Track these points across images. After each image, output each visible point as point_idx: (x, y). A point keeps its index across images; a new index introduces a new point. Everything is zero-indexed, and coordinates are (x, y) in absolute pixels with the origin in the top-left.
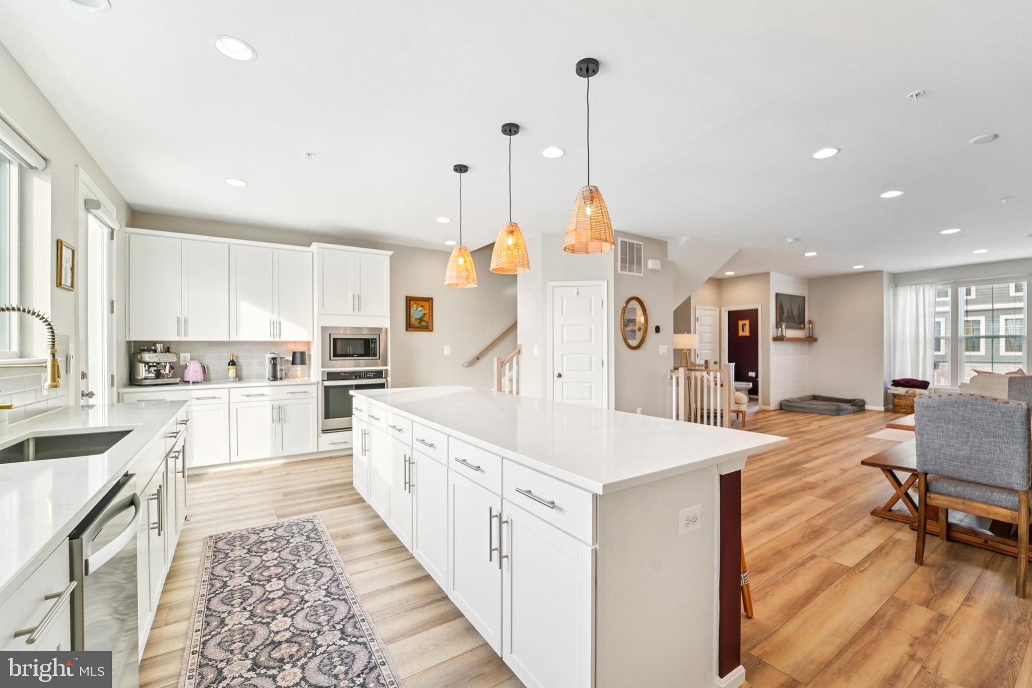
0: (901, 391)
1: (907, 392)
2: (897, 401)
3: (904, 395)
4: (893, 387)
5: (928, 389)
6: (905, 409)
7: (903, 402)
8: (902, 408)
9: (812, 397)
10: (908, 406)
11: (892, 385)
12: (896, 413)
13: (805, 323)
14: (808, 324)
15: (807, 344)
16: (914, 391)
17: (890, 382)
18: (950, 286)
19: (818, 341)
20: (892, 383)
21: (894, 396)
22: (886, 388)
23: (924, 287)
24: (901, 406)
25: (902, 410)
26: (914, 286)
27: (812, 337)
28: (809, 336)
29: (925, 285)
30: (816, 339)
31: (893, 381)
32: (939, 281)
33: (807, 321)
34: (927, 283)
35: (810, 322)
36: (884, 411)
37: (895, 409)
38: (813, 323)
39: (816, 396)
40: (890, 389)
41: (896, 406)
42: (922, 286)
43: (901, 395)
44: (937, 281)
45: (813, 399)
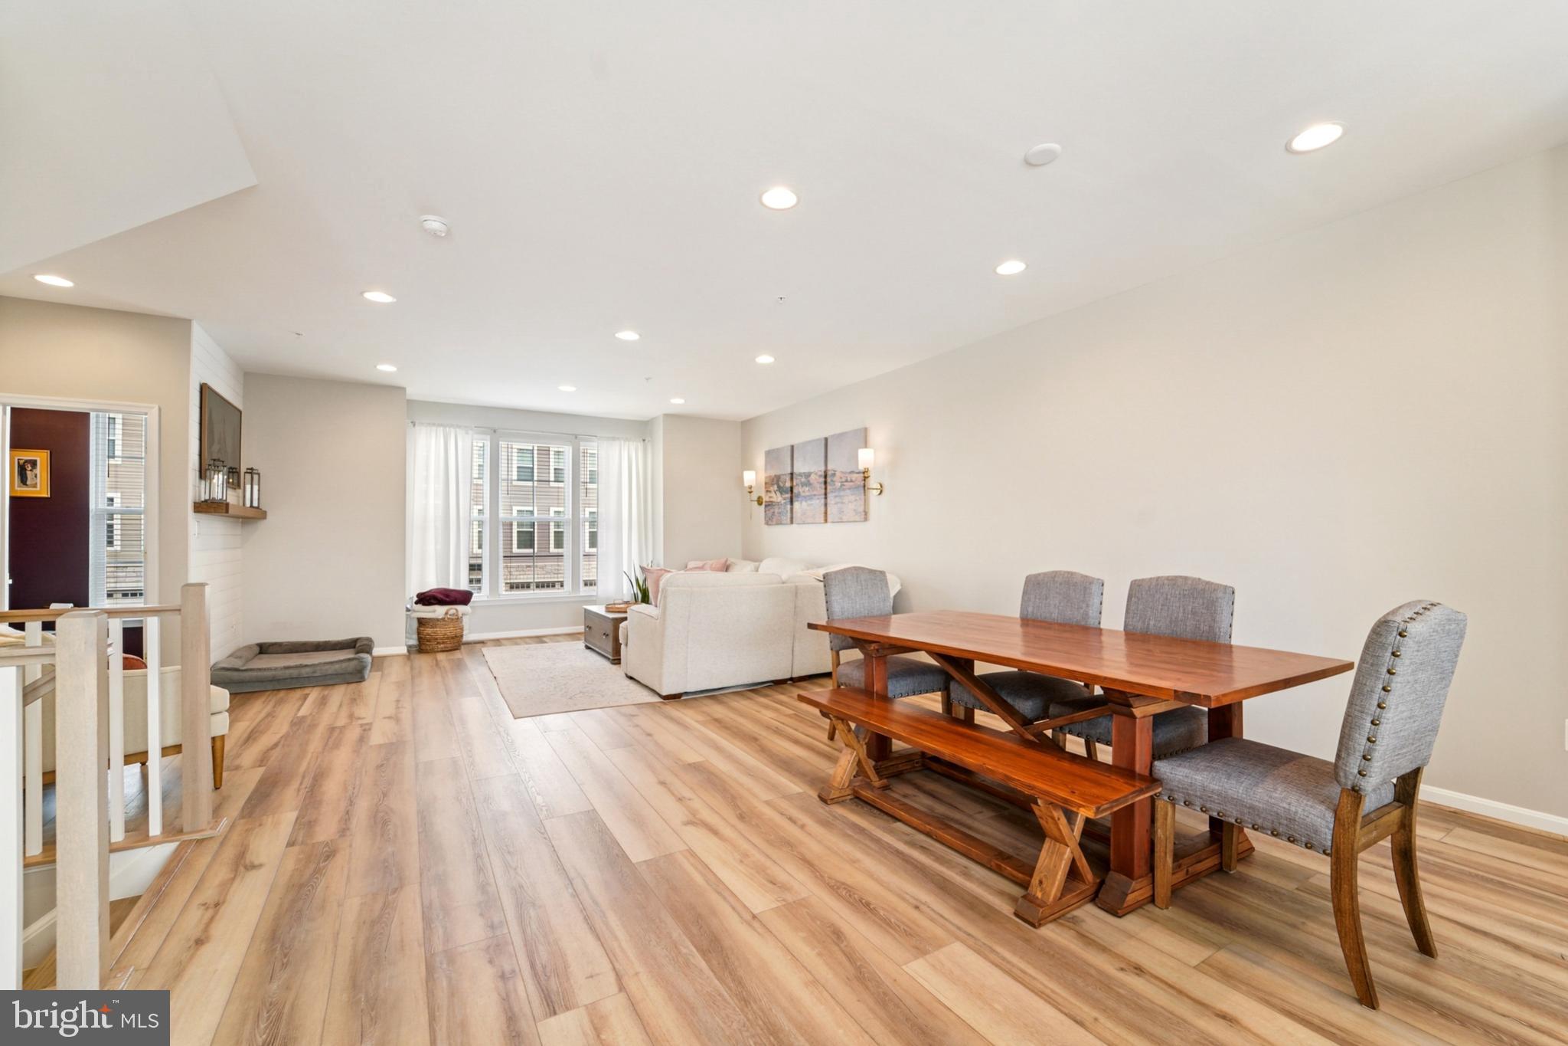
0: (438, 611)
1: (446, 613)
2: (429, 631)
3: (443, 619)
4: (420, 607)
5: (470, 604)
6: (443, 643)
7: (440, 632)
8: (438, 643)
9: (257, 650)
10: (448, 638)
11: (416, 603)
12: (428, 653)
13: (238, 473)
14: (248, 476)
15: (240, 524)
16: (457, 610)
17: (411, 598)
18: (488, 437)
19: (268, 517)
20: (415, 599)
21: (422, 622)
22: (408, 610)
23: (456, 432)
24: (437, 639)
25: (439, 646)
26: (442, 428)
27: (258, 508)
28: (251, 506)
29: (458, 430)
30: (265, 512)
31: (418, 596)
32: (476, 427)
33: (243, 470)
34: (459, 427)
35: (251, 471)
36: (407, 654)
37: (423, 647)
38: (259, 474)
39: (265, 644)
40: (414, 611)
41: (428, 641)
42: (452, 430)
43: (438, 620)
44: (473, 426)
45: (261, 652)
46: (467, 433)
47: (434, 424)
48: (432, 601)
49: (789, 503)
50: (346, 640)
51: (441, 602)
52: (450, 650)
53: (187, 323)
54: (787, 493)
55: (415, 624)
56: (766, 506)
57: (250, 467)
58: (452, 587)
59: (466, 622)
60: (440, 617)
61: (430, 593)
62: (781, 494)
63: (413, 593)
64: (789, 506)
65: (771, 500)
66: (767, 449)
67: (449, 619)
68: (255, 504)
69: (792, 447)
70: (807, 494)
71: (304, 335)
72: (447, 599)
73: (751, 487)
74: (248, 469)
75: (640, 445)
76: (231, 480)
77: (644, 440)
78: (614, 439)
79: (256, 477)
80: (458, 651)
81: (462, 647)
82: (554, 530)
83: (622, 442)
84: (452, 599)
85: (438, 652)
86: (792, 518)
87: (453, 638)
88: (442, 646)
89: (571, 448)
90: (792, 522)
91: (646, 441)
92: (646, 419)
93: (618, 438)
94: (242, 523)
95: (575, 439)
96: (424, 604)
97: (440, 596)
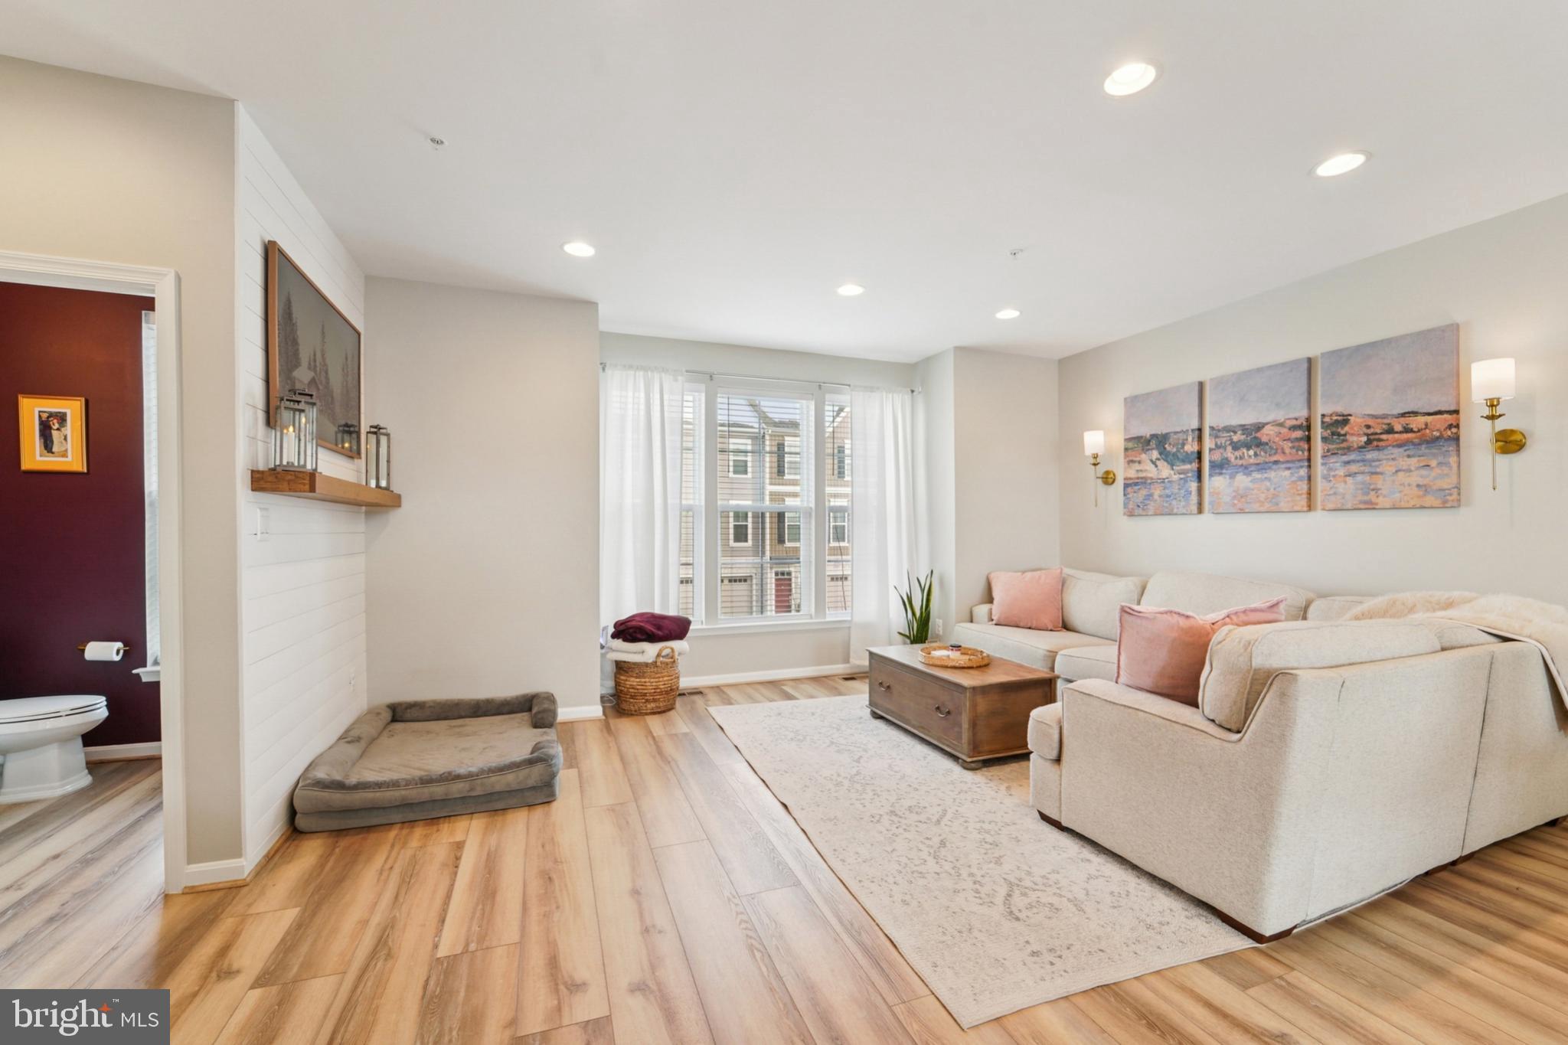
0: (647, 652)
1: (658, 655)
2: (633, 681)
3: (653, 663)
4: (619, 643)
5: (689, 638)
6: (655, 700)
7: (650, 683)
8: (647, 701)
9: (388, 716)
10: (661, 693)
11: (614, 636)
12: (632, 715)
13: (358, 433)
14: (373, 438)
15: (363, 516)
16: (673, 650)
17: (605, 629)
18: (703, 387)
19: (402, 505)
20: (611, 630)
21: (621, 667)
22: (602, 647)
23: (661, 379)
24: (645, 695)
25: (649, 706)
26: (641, 373)
27: (387, 489)
28: (378, 486)
29: (663, 375)
30: (399, 497)
31: (616, 625)
32: (687, 371)
33: (364, 428)
34: (665, 370)
35: (376, 431)
36: (604, 717)
37: (625, 706)
38: (388, 435)
39: (400, 704)
40: (612, 650)
41: (632, 697)
42: (657, 376)
43: (646, 665)
44: (684, 370)
45: (394, 720)
46: (676, 380)
47: (631, 367)
48: (639, 636)
49: (1195, 479)
50: (517, 698)
51: (652, 638)
52: (664, 712)
53: (227, 105)
54: (1191, 463)
55: (610, 669)
56: (1126, 486)
57: (376, 424)
58: (657, 610)
59: (682, 665)
60: (650, 661)
61: (634, 623)
62: (1172, 465)
63: (608, 620)
64: (1193, 486)
65: (1141, 475)
66: (1127, 395)
67: (661, 662)
68: (383, 484)
69: (1201, 385)
70: (1252, 461)
71: (446, 143)
72: (660, 633)
73: (1095, 457)
74: (371, 427)
75: (907, 397)
76: (347, 445)
77: (913, 391)
78: (872, 389)
79: (383, 440)
80: (673, 711)
81: (679, 702)
82: (733, 524)
83: (884, 394)
84: (667, 632)
85: (647, 714)
86: (1200, 505)
87: (667, 693)
88: (653, 705)
89: (813, 402)
90: (1200, 511)
91: (915, 393)
92: (914, 360)
93: (878, 388)
94: (367, 513)
95: (818, 390)
96: (625, 640)
97: (649, 627)
